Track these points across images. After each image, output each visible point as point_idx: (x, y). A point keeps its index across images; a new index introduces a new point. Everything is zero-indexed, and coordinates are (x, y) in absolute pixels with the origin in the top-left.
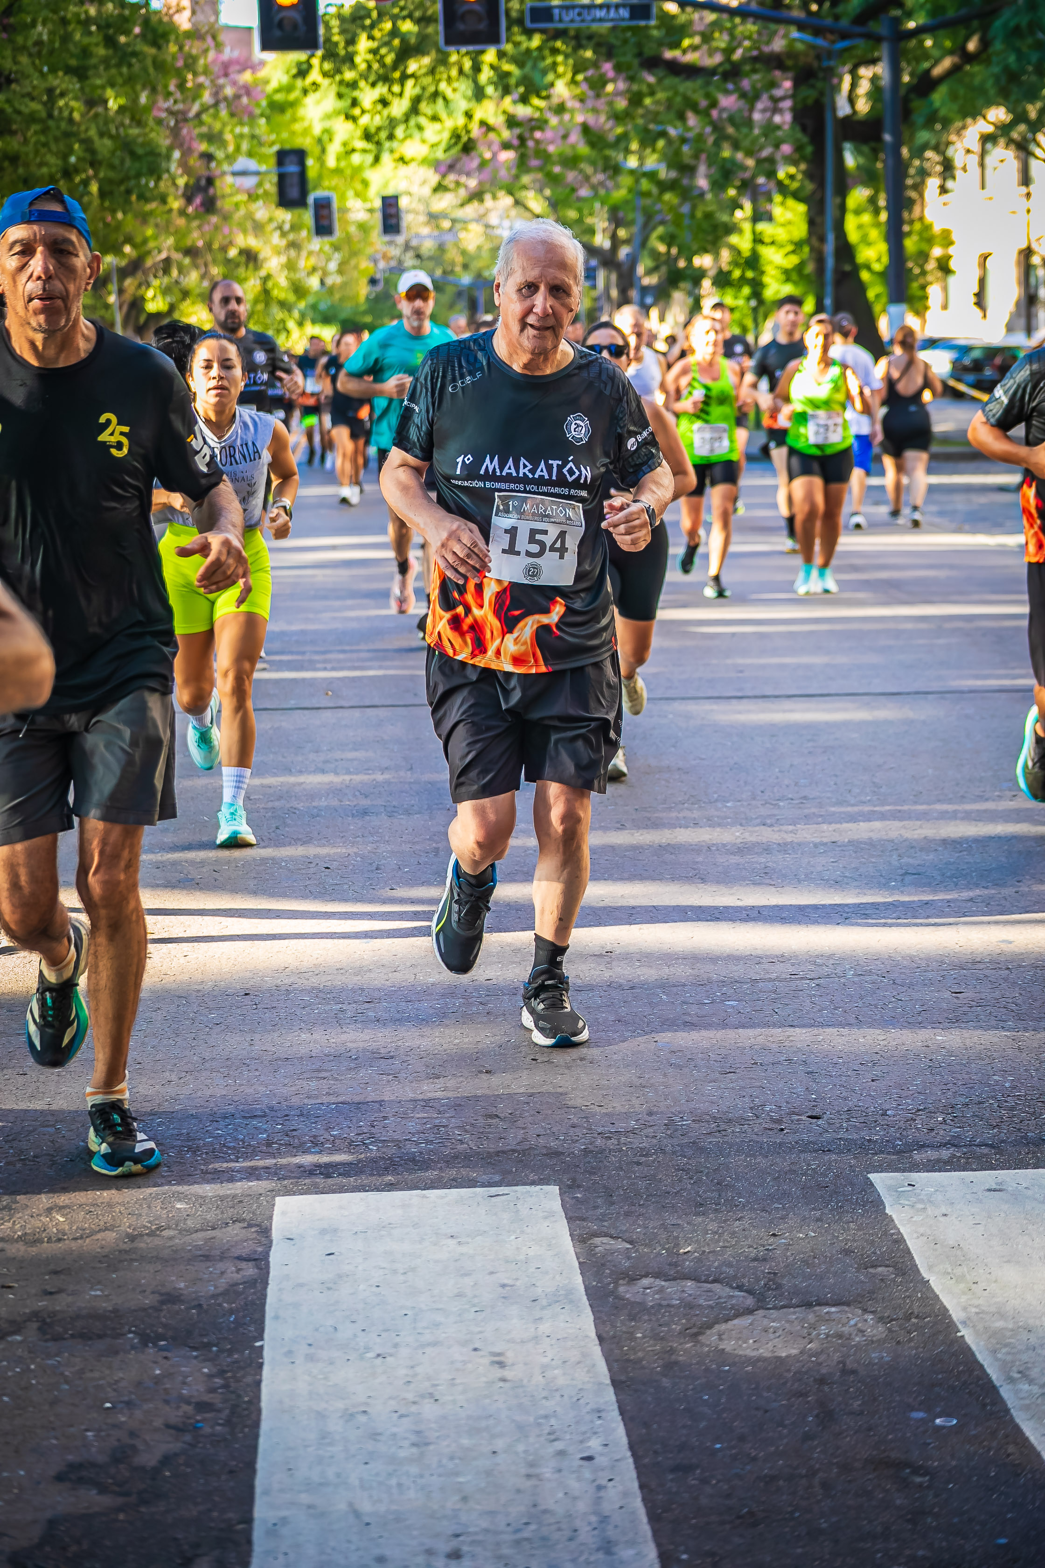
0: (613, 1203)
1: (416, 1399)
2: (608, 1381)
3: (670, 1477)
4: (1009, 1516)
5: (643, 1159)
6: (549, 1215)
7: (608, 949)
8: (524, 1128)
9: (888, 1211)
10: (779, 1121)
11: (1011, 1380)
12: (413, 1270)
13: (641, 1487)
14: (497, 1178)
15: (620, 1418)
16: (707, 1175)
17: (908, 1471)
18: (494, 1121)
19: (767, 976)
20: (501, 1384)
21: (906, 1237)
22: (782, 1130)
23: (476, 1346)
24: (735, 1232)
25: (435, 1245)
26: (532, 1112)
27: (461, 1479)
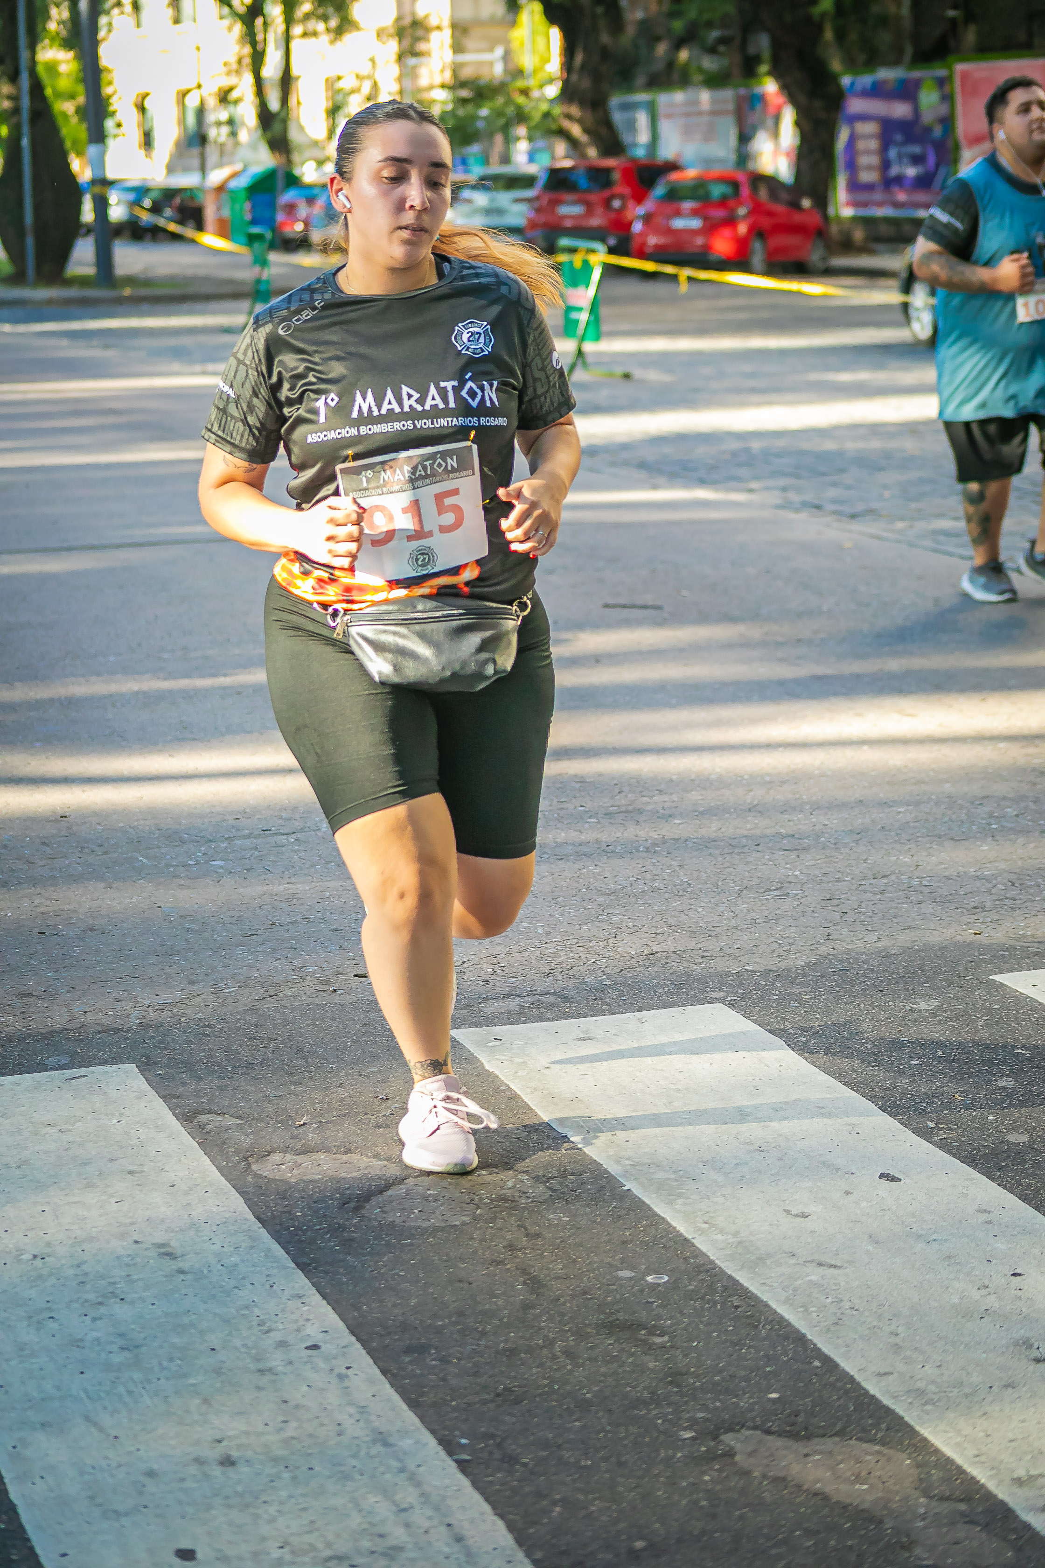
0: (200, 1078)
1: (100, 1300)
2: (293, 1265)
3: (407, 1359)
4: (769, 1369)
5: (208, 1030)
6: (141, 1096)
7: (61, 813)
8: (66, 1006)
9: (487, 1067)
10: (327, 982)
11: (702, 1232)
12: (26, 1162)
13: (384, 1372)
14: (65, 1060)
15: (325, 1302)
16: (283, 1041)
17: (643, 1332)
18: (31, 1000)
19: (239, 833)
20: (182, 1277)
21: (519, 1093)
22: (335, 991)
23: (136, 1238)
24: (342, 1100)
25: (36, 1134)
26: (67, 988)
27: (192, 1381)
